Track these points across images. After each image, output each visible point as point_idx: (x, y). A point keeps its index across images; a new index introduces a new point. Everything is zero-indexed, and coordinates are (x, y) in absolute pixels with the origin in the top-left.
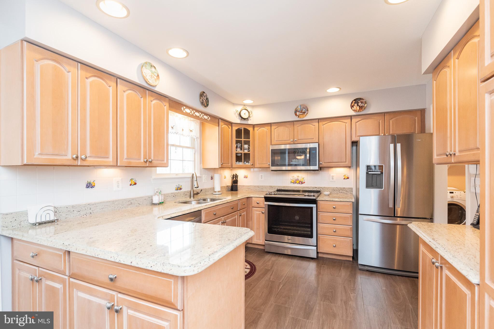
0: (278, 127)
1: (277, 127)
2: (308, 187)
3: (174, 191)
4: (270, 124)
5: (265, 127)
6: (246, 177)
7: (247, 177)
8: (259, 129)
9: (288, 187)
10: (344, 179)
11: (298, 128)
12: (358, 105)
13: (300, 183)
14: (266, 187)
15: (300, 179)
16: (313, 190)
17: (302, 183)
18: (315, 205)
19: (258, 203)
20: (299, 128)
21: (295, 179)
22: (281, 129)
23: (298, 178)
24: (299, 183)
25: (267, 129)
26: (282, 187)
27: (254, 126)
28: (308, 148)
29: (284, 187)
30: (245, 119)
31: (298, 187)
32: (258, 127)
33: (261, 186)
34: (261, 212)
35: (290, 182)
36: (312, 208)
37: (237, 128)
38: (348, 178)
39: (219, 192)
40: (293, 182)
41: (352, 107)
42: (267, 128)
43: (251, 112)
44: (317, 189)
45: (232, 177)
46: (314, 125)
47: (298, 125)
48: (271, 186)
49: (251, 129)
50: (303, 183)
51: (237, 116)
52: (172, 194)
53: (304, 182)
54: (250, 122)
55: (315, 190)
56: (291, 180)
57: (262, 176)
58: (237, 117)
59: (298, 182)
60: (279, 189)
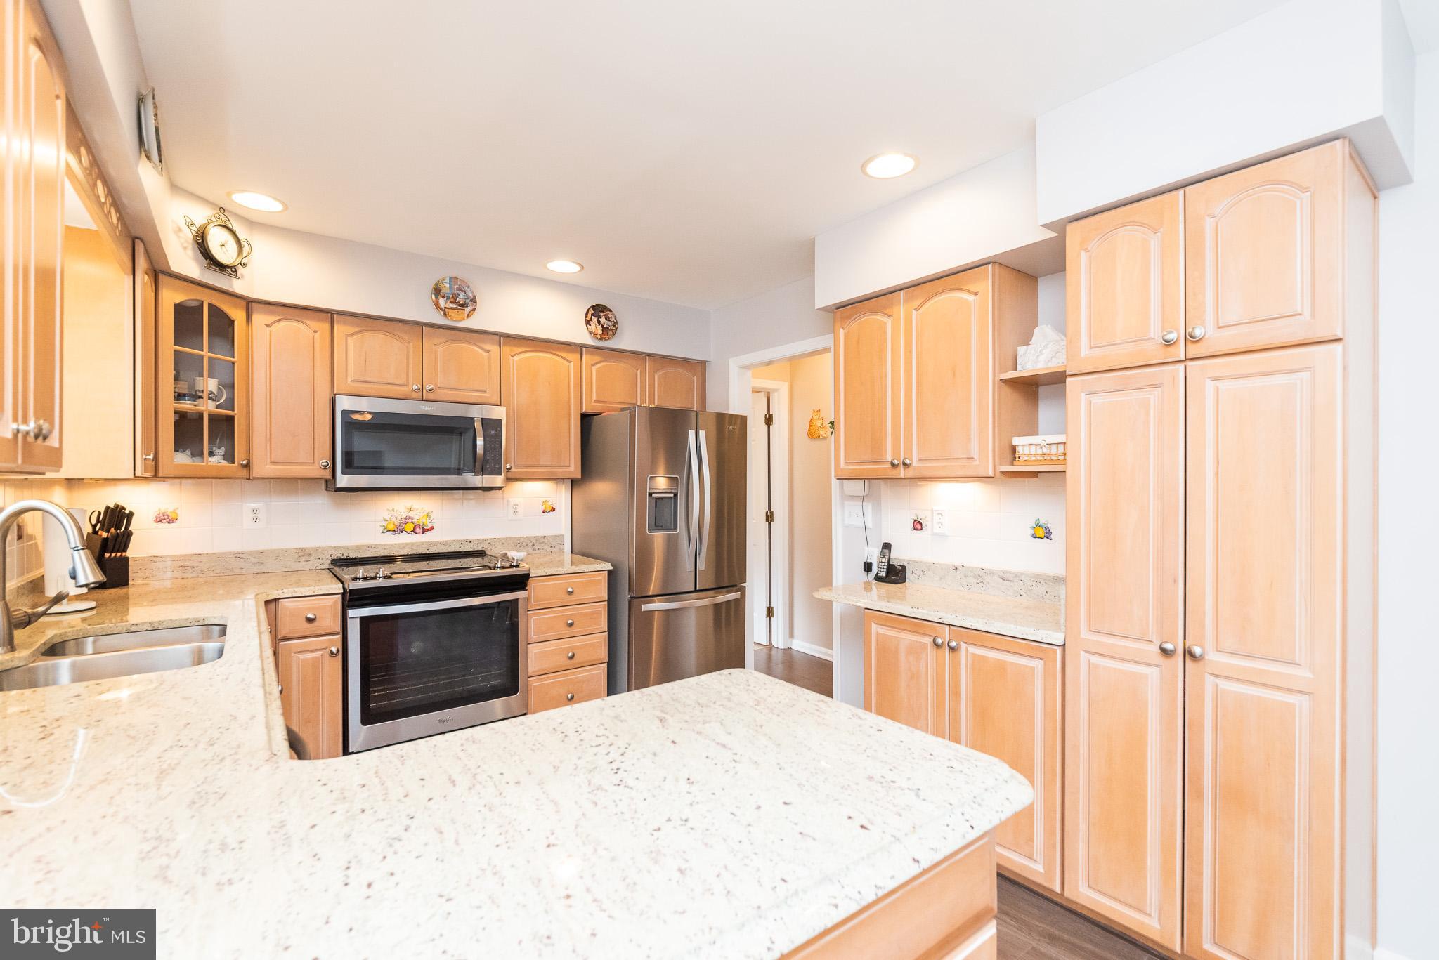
0: (360, 332)
1: (357, 329)
2: (444, 543)
4: (329, 315)
5: (308, 322)
6: (166, 519)
7: (172, 516)
8: (278, 321)
9: (375, 546)
10: (544, 512)
11: (438, 348)
12: (599, 322)
13: (418, 530)
14: (274, 555)
15: (417, 517)
16: (461, 550)
17: (424, 531)
18: (523, 595)
19: (310, 620)
20: (440, 349)
21: (399, 518)
22: (375, 341)
23: (411, 514)
24: (414, 531)
25: (316, 332)
26: (348, 548)
27: (250, 304)
28: (478, 421)
29: (358, 548)
30: (221, 267)
31: (413, 544)
32: (272, 313)
33: (252, 553)
34: (325, 652)
35: (382, 529)
36: (515, 604)
37: (179, 298)
38: (553, 509)
40: (391, 527)
41: (588, 322)
42: (314, 324)
43: (246, 247)
44: (471, 545)
45: (94, 522)
46: (488, 352)
47: (436, 341)
48: (303, 550)
49: (238, 315)
50: (428, 530)
51: (185, 245)
53: (432, 528)
54: (238, 286)
55: (467, 548)
56: (385, 524)
57: (255, 511)
58: (185, 248)
59: (409, 527)
60: (337, 555)
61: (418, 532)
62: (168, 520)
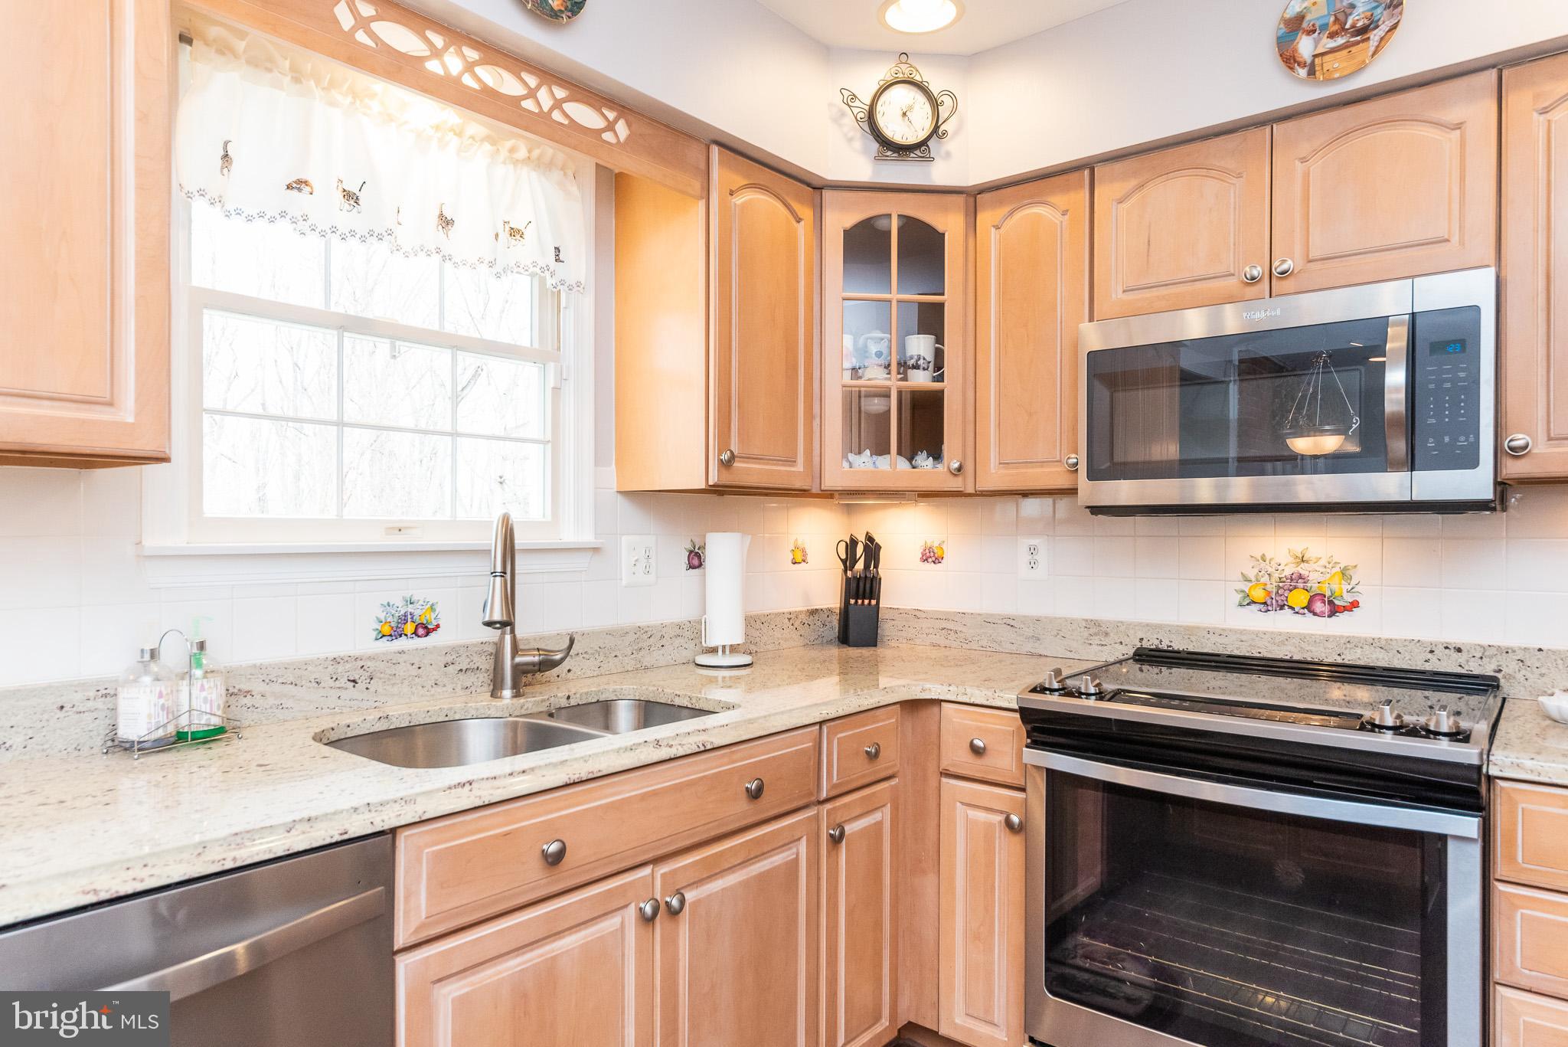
0: (1141, 186)
1: (1133, 183)
2: (1384, 645)
3: (365, 643)
4: (1084, 170)
5: (1053, 199)
6: (931, 556)
7: (938, 553)
8: (1011, 213)
9: (1222, 633)
11: (1307, 167)
13: (1319, 606)
14: (1060, 628)
15: (1317, 577)
16: (1428, 667)
17: (1334, 610)
18: (1467, 825)
19: (977, 751)
20: (1315, 167)
21: (1276, 575)
22: (1168, 196)
23: (1303, 570)
24: (1309, 608)
25: (1064, 213)
26: (1171, 629)
27: (973, 198)
28: (1399, 324)
29: (1189, 631)
30: (902, 150)
31: (1303, 638)
32: (1001, 203)
33: (1025, 620)
34: (1001, 818)
35: (1239, 596)
36: (1433, 847)
37: (851, 219)
39: (734, 649)
40: (1259, 594)
42: (1060, 200)
43: (947, 100)
44: (1462, 658)
45: (843, 556)
46: (1458, 126)
47: (1305, 148)
48: (1097, 623)
49: (949, 223)
50: (1345, 609)
51: (851, 134)
52: (340, 668)
53: (1355, 605)
54: (941, 172)
55: (1449, 665)
56: (1246, 586)
57: (1033, 550)
58: (850, 140)
59: (1299, 598)
60: (1151, 643)
61: (1318, 611)
62: (934, 559)
